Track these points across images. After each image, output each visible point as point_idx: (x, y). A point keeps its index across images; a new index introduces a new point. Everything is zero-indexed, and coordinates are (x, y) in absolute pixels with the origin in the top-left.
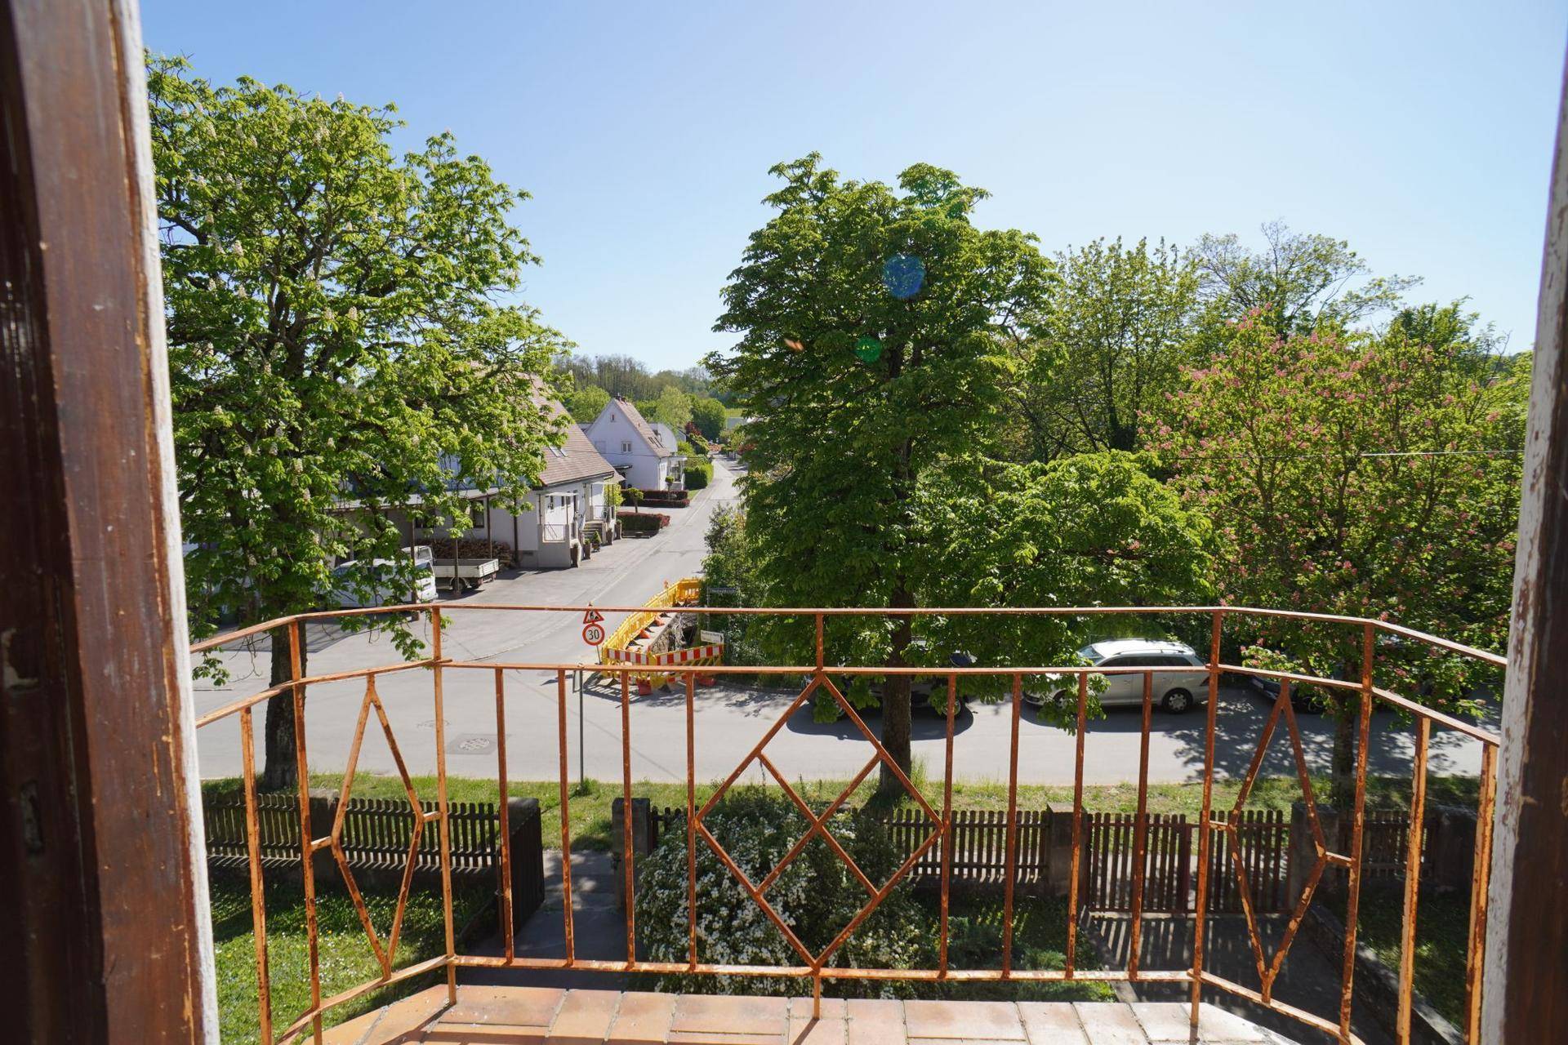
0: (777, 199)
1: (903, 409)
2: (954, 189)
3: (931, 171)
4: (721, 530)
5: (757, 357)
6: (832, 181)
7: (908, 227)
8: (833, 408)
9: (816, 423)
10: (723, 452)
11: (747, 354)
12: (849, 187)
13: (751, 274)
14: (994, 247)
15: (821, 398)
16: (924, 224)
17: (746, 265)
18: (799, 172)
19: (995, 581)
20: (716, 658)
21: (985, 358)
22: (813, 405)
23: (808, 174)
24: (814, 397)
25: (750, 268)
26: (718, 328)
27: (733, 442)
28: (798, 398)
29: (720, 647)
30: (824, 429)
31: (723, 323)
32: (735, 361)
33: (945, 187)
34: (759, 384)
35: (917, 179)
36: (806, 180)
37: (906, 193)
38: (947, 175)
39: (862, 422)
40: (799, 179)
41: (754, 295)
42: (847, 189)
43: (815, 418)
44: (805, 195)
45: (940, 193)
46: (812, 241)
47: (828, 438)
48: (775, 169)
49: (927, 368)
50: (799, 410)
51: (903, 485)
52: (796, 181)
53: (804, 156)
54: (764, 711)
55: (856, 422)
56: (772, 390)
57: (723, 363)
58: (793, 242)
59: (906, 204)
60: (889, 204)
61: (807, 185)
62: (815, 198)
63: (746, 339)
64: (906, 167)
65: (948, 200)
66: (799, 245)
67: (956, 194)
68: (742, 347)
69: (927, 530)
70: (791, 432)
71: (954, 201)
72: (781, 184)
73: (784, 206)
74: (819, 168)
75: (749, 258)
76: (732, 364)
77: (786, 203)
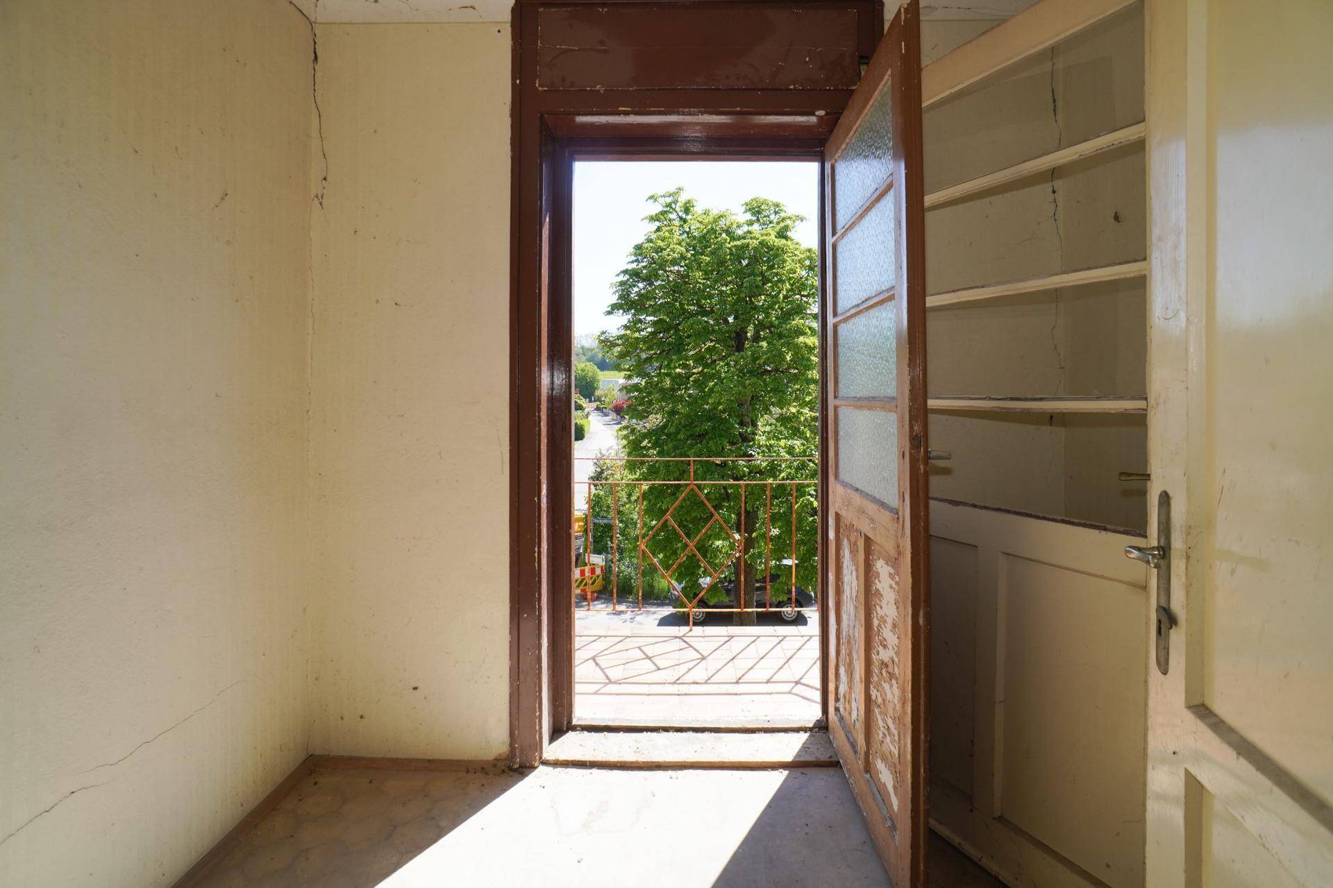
0: (653, 219)
1: (744, 375)
2: (783, 215)
3: (765, 202)
4: (602, 472)
5: (637, 335)
6: (693, 206)
7: (748, 245)
8: (694, 374)
9: (682, 385)
10: (598, 409)
11: (628, 332)
12: (706, 213)
13: (635, 274)
14: (810, 258)
15: (685, 366)
16: (760, 243)
17: (630, 267)
18: (669, 200)
19: (812, 499)
20: (598, 576)
21: (801, 339)
22: (678, 370)
23: (676, 202)
24: (679, 365)
25: (633, 270)
26: (609, 313)
27: (607, 400)
28: (668, 365)
29: (602, 567)
30: (687, 389)
31: (613, 309)
32: (620, 337)
33: (776, 213)
34: (638, 355)
35: (756, 209)
36: (673, 206)
37: (749, 216)
38: (777, 205)
39: (716, 384)
40: (669, 205)
41: (636, 289)
42: (705, 214)
43: (680, 381)
44: (673, 216)
45: (772, 217)
46: (679, 253)
47: (690, 395)
48: (651, 197)
49: (764, 344)
50: (668, 375)
51: (746, 431)
52: (667, 206)
53: (672, 190)
54: (638, 618)
55: (711, 384)
56: (649, 359)
57: (611, 339)
58: (665, 253)
59: (748, 225)
60: (734, 226)
61: (674, 210)
62: (681, 218)
63: (629, 321)
64: (748, 200)
65: (778, 223)
66: (669, 255)
67: (783, 220)
68: (626, 327)
69: (764, 464)
70: (662, 390)
71: (782, 225)
72: (656, 208)
73: (657, 224)
74: (683, 199)
75: (633, 262)
76: (618, 339)
77: (659, 221)
